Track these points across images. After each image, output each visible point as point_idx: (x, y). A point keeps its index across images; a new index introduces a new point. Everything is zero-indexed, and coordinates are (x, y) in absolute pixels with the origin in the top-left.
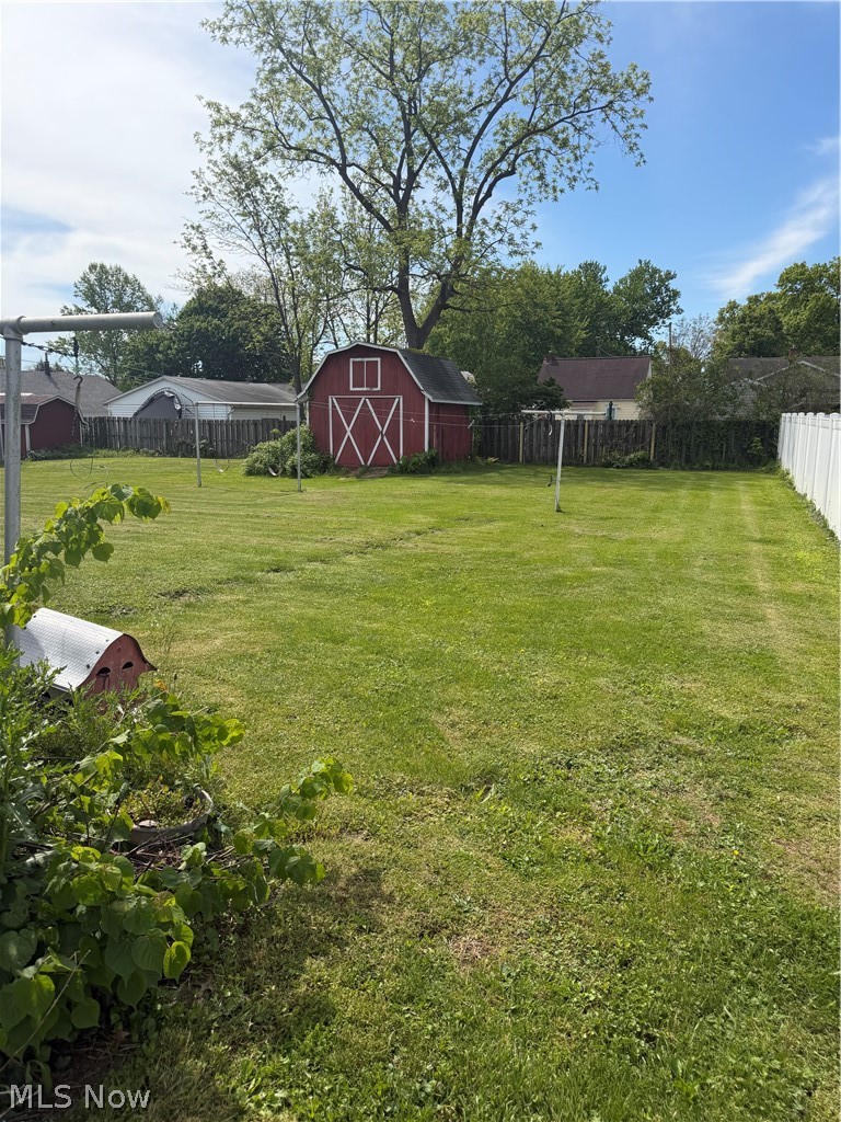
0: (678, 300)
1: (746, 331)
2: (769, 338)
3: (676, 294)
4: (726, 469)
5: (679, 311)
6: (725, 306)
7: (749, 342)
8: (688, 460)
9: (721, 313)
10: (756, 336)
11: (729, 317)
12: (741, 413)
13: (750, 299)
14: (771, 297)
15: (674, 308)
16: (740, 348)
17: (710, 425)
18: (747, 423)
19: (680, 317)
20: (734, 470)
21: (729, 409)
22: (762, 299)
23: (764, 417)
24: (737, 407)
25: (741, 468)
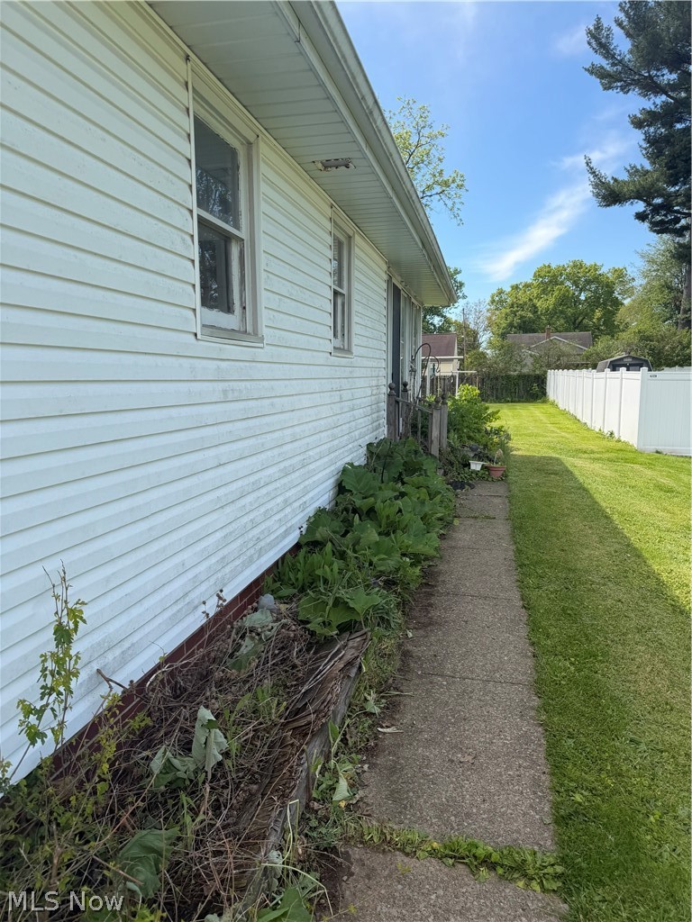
0: (463, 289)
1: (514, 313)
2: (530, 318)
3: (461, 285)
4: (519, 402)
5: (464, 297)
6: (495, 291)
7: (517, 321)
8: (497, 398)
9: (492, 297)
10: (522, 317)
11: (498, 300)
12: (525, 371)
13: (512, 287)
14: (527, 286)
15: (461, 295)
16: (511, 325)
17: (508, 377)
18: (529, 376)
19: (465, 301)
20: (523, 402)
21: (518, 368)
22: (521, 287)
23: (537, 372)
24: (522, 367)
25: (527, 401)
